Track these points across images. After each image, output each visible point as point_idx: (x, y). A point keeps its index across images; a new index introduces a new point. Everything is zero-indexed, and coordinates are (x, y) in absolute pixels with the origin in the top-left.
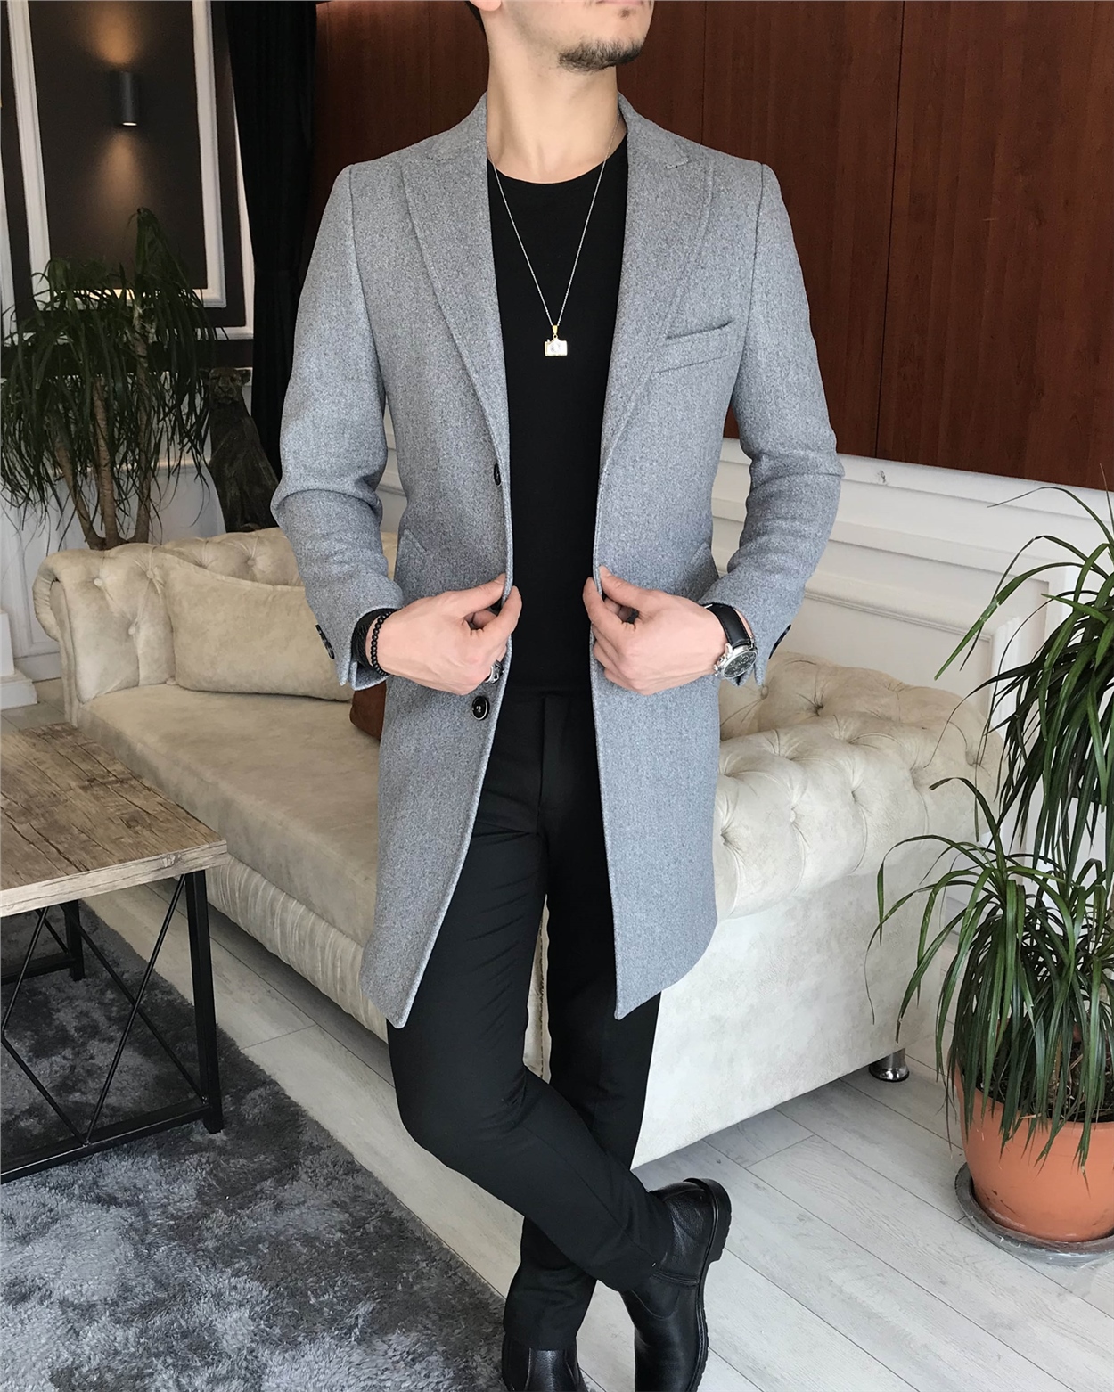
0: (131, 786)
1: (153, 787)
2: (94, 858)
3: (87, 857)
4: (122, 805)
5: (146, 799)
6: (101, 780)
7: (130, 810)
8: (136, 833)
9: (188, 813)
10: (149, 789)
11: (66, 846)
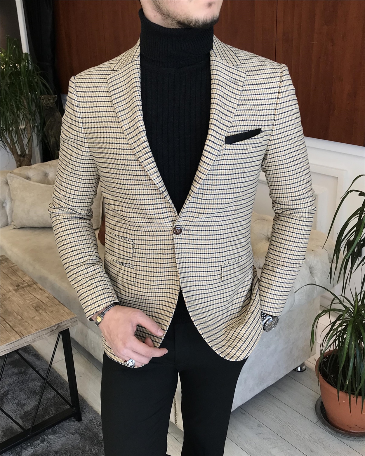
0: (34, 288)
1: (43, 288)
2: (25, 329)
3: (21, 328)
4: (32, 299)
5: (41, 295)
6: (21, 285)
7: (36, 301)
8: (40, 314)
9: (59, 301)
10: (41, 290)
11: (13, 323)
